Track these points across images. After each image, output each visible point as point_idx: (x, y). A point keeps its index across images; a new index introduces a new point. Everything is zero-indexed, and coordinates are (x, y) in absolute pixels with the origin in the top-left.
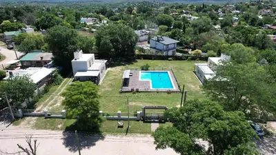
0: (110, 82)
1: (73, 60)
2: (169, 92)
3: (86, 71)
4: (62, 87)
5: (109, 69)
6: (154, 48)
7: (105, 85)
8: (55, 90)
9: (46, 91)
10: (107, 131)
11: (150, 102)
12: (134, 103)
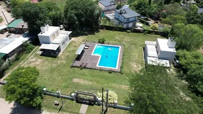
0: (68, 54)
1: (40, 34)
2: (110, 72)
3: (49, 43)
4: (31, 55)
5: (73, 39)
6: (118, 19)
7: (63, 57)
8: (24, 58)
9: (17, 59)
10: (46, 106)
11: (91, 81)
12: (77, 80)
